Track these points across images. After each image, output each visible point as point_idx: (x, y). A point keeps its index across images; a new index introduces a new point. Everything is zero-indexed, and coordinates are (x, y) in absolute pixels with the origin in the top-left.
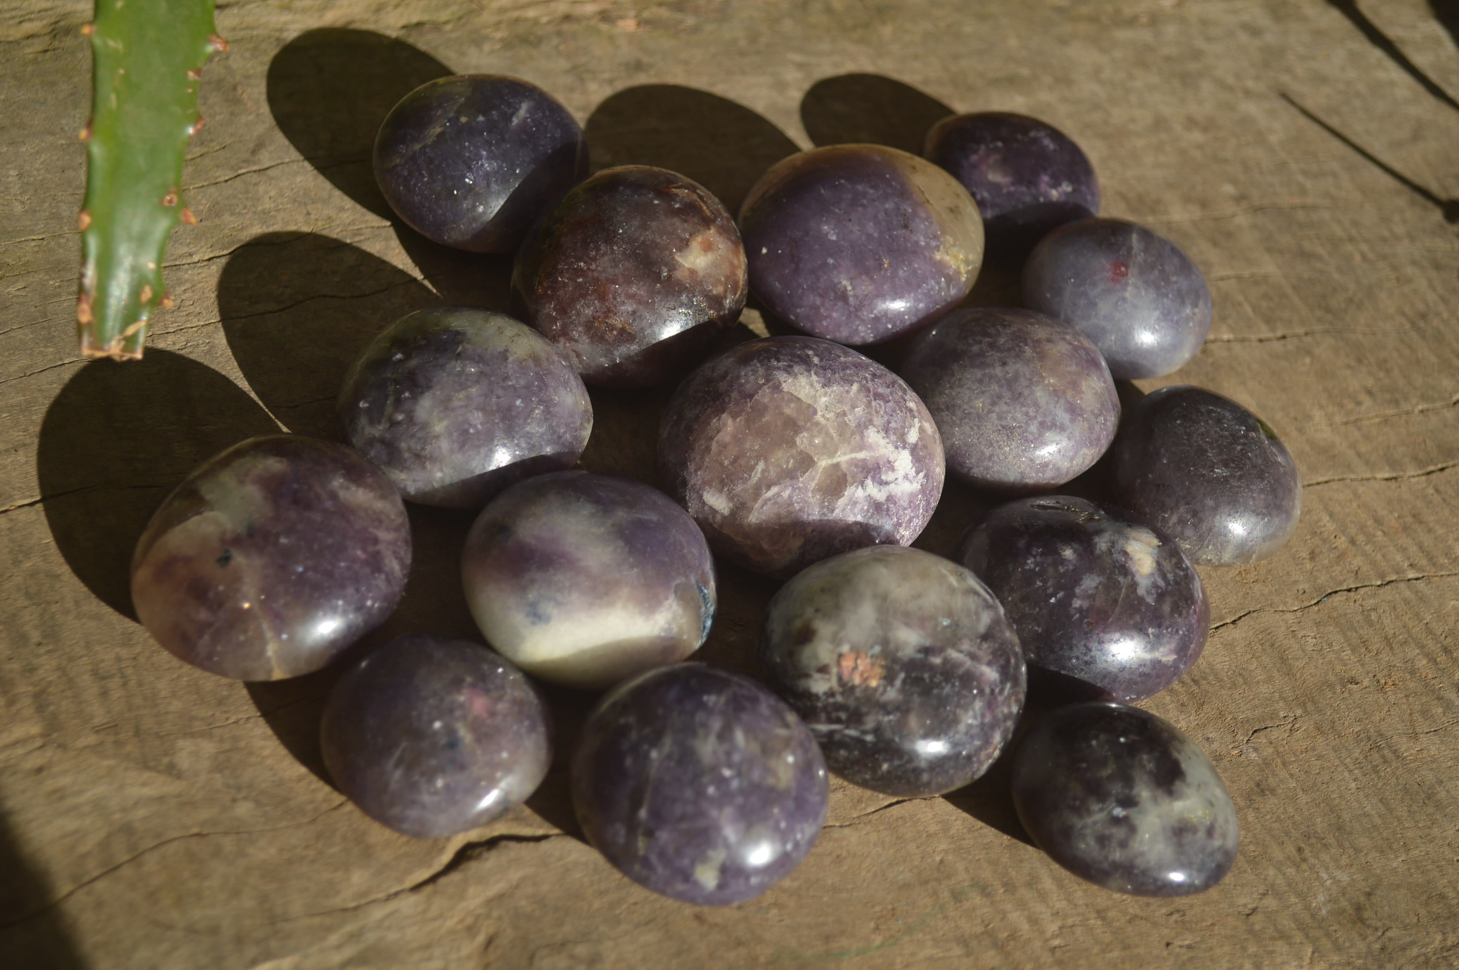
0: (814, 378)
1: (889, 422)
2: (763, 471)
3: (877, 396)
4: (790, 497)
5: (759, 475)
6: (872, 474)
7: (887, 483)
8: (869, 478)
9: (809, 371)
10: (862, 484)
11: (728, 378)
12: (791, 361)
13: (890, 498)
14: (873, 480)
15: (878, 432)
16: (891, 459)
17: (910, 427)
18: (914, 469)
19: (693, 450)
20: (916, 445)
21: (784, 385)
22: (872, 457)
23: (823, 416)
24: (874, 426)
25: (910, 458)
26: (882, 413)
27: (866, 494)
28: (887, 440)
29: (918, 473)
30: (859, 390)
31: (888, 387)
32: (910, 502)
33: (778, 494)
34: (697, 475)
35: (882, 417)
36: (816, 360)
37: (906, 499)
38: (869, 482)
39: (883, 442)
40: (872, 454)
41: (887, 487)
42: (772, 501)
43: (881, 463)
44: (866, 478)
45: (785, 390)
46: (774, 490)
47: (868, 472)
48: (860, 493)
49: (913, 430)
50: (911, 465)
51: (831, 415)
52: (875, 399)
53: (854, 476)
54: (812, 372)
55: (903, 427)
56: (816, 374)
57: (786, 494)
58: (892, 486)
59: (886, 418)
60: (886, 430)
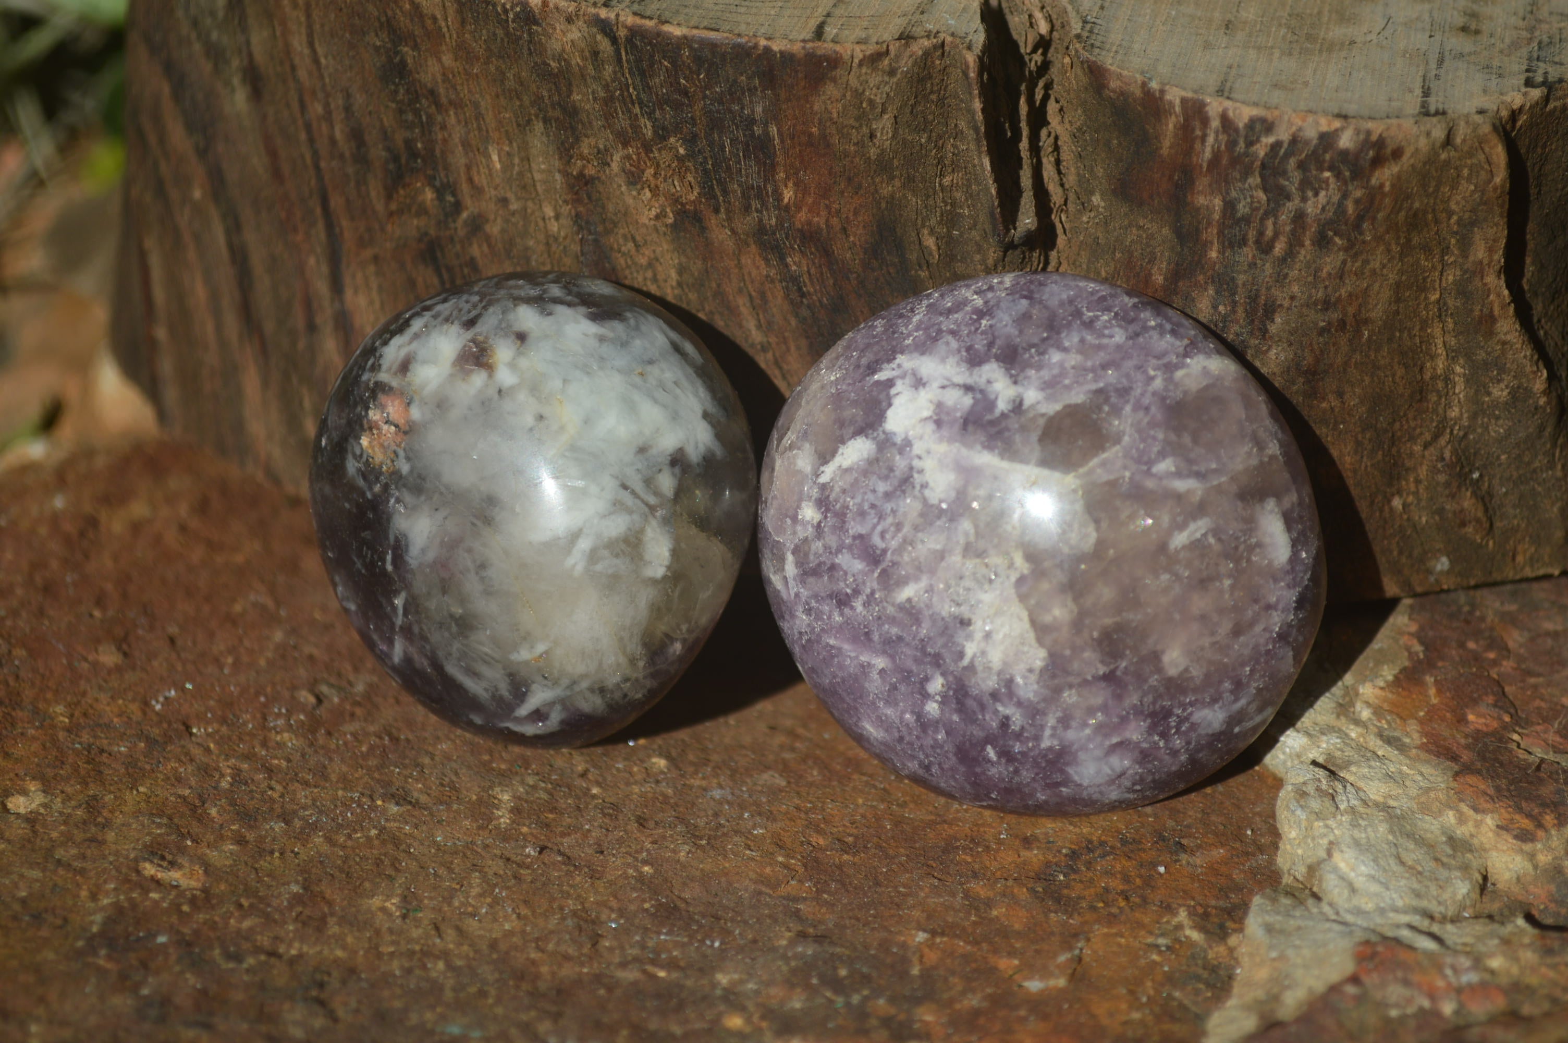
0: (970, 649)
1: (888, 496)
2: (1182, 527)
3: (873, 557)
4: (1162, 455)
5: (1192, 526)
6: (989, 417)
7: (968, 388)
8: (997, 413)
9: (971, 668)
10: (1018, 407)
11: (1115, 740)
12: (983, 707)
13: (974, 360)
14: (990, 405)
15: (924, 486)
16: (931, 427)
17: (848, 470)
18: (893, 391)
19: (1256, 647)
20: (860, 431)
21: (1039, 664)
22: (970, 446)
23: (1011, 565)
24: (925, 501)
25: (890, 413)
26: (890, 520)
27: (1019, 389)
28: (916, 463)
29: (890, 383)
30: (903, 582)
31: (833, 568)
32: (935, 340)
33: (1179, 474)
34: (1278, 601)
35: (893, 511)
36: (937, 685)
37: (941, 346)
38: (1002, 406)
39: (928, 464)
40: (964, 451)
41: (970, 381)
42: (1195, 468)
43: (957, 427)
44: (1003, 415)
45: (1042, 653)
46: (1181, 485)
47: (992, 423)
48: (1032, 396)
49: (846, 464)
50: (897, 402)
51: (995, 560)
52: (884, 551)
53: (1023, 429)
54: (966, 662)
55: (865, 473)
56: (961, 655)
57: (1165, 466)
58: (959, 379)
59: (888, 507)
60: (905, 483)
